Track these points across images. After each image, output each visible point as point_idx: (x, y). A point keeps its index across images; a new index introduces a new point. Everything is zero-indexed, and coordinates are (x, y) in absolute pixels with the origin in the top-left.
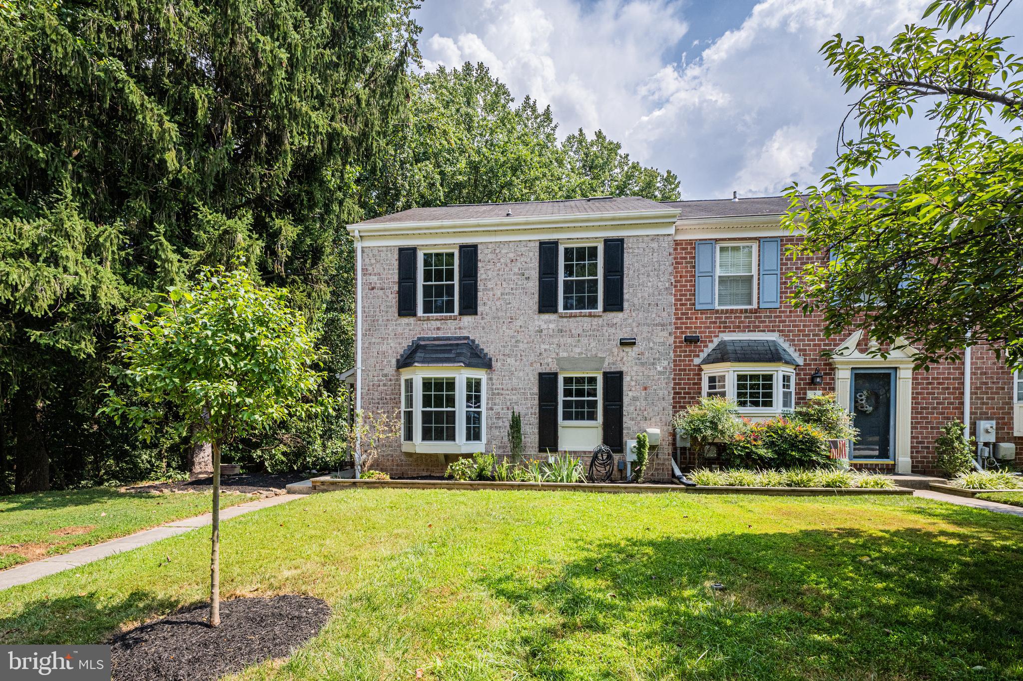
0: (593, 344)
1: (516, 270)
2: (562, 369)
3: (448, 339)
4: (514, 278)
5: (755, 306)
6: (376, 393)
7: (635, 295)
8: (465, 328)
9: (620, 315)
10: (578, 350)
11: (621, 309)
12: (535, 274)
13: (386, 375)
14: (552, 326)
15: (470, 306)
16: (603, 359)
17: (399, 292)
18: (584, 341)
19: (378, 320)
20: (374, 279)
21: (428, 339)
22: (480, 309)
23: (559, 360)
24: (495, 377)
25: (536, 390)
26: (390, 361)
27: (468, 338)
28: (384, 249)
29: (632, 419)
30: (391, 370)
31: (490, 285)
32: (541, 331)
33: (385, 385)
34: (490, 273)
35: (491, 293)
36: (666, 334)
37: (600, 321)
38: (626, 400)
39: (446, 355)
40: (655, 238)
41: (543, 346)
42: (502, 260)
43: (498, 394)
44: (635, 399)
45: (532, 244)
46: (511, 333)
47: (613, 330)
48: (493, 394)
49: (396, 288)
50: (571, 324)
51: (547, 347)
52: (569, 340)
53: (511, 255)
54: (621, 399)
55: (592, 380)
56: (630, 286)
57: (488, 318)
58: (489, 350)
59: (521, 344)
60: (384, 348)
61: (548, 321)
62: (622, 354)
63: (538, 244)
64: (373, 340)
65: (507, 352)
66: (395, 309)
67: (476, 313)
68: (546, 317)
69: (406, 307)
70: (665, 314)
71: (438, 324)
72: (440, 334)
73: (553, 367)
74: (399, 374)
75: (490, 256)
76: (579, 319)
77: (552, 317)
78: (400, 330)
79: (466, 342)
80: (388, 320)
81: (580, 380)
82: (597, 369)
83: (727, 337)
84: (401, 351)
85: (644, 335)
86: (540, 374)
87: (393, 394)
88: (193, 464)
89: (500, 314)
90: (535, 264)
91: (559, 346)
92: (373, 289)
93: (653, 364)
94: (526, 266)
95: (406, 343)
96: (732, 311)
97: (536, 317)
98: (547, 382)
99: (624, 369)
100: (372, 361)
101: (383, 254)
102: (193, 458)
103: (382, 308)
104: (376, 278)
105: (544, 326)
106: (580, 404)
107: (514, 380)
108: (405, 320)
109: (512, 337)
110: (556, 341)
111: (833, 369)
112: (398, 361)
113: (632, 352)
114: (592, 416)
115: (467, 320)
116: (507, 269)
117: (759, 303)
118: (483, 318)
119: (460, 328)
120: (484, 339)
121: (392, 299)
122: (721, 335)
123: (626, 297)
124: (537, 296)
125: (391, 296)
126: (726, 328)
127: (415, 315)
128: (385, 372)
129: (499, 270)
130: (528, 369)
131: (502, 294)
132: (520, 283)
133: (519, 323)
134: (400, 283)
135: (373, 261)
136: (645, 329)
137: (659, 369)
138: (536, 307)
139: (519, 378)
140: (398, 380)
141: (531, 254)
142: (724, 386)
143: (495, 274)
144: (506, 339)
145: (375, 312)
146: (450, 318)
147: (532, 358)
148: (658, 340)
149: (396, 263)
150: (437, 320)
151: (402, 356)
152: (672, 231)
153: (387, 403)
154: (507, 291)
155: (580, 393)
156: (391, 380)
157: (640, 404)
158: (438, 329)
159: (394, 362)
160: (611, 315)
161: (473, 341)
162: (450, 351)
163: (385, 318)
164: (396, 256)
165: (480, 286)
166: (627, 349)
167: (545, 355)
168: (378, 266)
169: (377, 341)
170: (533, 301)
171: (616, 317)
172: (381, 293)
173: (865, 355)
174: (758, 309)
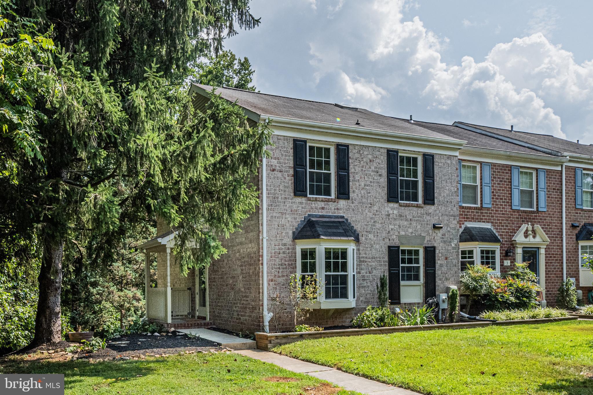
0: (419, 227)
1: (373, 168)
2: (402, 244)
3: (330, 217)
4: (372, 174)
5: (479, 205)
6: (277, 260)
7: (440, 194)
8: (341, 209)
9: (433, 207)
10: (410, 230)
11: (433, 204)
12: (384, 172)
13: (285, 245)
14: (395, 212)
15: (344, 193)
16: (424, 237)
17: (294, 176)
18: (414, 224)
19: (278, 198)
20: (274, 162)
21: (316, 216)
22: (351, 195)
23: (400, 237)
24: (361, 248)
25: (386, 259)
26: (288, 233)
27: (343, 217)
28: (282, 138)
29: (440, 280)
30: (288, 240)
31: (357, 177)
32: (389, 215)
33: (284, 253)
34: (357, 168)
35: (357, 184)
36: (455, 222)
37: (420, 211)
38: (437, 266)
39: (335, 231)
40: (449, 157)
41: (391, 227)
42: (364, 160)
43: (363, 261)
44: (441, 266)
45: (382, 150)
46: (370, 215)
47: (428, 218)
48: (360, 261)
49: (292, 172)
50: (406, 211)
51: (393, 227)
52: (406, 223)
53: (370, 157)
54: (434, 266)
55: (417, 252)
56: (438, 188)
57: (356, 203)
58: (358, 227)
59: (377, 224)
60: (283, 221)
61: (393, 208)
62: (434, 234)
63: (386, 151)
64: (275, 215)
65: (369, 229)
66: (291, 190)
67: (348, 199)
68: (392, 205)
69: (299, 190)
70: (455, 209)
71: (322, 204)
72: (324, 213)
73: (396, 242)
74: (294, 245)
75: (357, 155)
76: (410, 208)
77: (396, 205)
78: (295, 207)
79: (341, 220)
80: (285, 198)
81: (410, 252)
82: (421, 245)
83: (470, 225)
84: (296, 225)
85: (446, 222)
86: (389, 247)
87: (290, 260)
88: (51, 333)
89: (364, 200)
90: (384, 165)
91: (400, 226)
92: (274, 170)
93: (450, 242)
94: (379, 166)
95: (300, 219)
96: (470, 208)
97: (386, 204)
98: (393, 253)
99: (435, 245)
100: (274, 232)
101: (281, 142)
102: (49, 326)
103: (281, 188)
104: (276, 161)
105: (391, 212)
106: (409, 269)
107: (373, 251)
108: (299, 200)
109: (371, 218)
110: (397, 222)
111: (514, 248)
112: (294, 233)
113: (440, 233)
114: (417, 278)
115: (342, 203)
116: (368, 167)
117: (481, 204)
118: (353, 203)
119: (338, 209)
120: (354, 219)
121: (289, 181)
122: (466, 223)
123: (436, 195)
124: (386, 189)
125: (287, 178)
126: (467, 219)
127: (306, 196)
128: (284, 242)
129: (363, 167)
130: (382, 243)
131: (365, 185)
132: (376, 178)
133: (376, 208)
134: (294, 168)
136: (446, 218)
137: (453, 245)
138: (385, 197)
139: (376, 249)
140: (294, 249)
141: (382, 157)
142: (472, 257)
143: (360, 169)
144: (368, 219)
145: (275, 190)
146: (328, 201)
147: (384, 235)
148: (452, 226)
149: (291, 151)
150: (322, 201)
151: (296, 229)
152: (457, 153)
153: (286, 268)
154: (368, 183)
155: (410, 261)
156: (288, 249)
157: (444, 269)
158: (323, 208)
159: (291, 233)
160: (428, 207)
161: (347, 220)
162: (337, 227)
163: (283, 196)
164: (291, 145)
165: (351, 179)
166: (437, 231)
167: (392, 233)
168: (277, 151)
169: (277, 215)
170: (383, 193)
171: (431, 209)
172: (279, 175)
173: (527, 239)
174: (482, 208)
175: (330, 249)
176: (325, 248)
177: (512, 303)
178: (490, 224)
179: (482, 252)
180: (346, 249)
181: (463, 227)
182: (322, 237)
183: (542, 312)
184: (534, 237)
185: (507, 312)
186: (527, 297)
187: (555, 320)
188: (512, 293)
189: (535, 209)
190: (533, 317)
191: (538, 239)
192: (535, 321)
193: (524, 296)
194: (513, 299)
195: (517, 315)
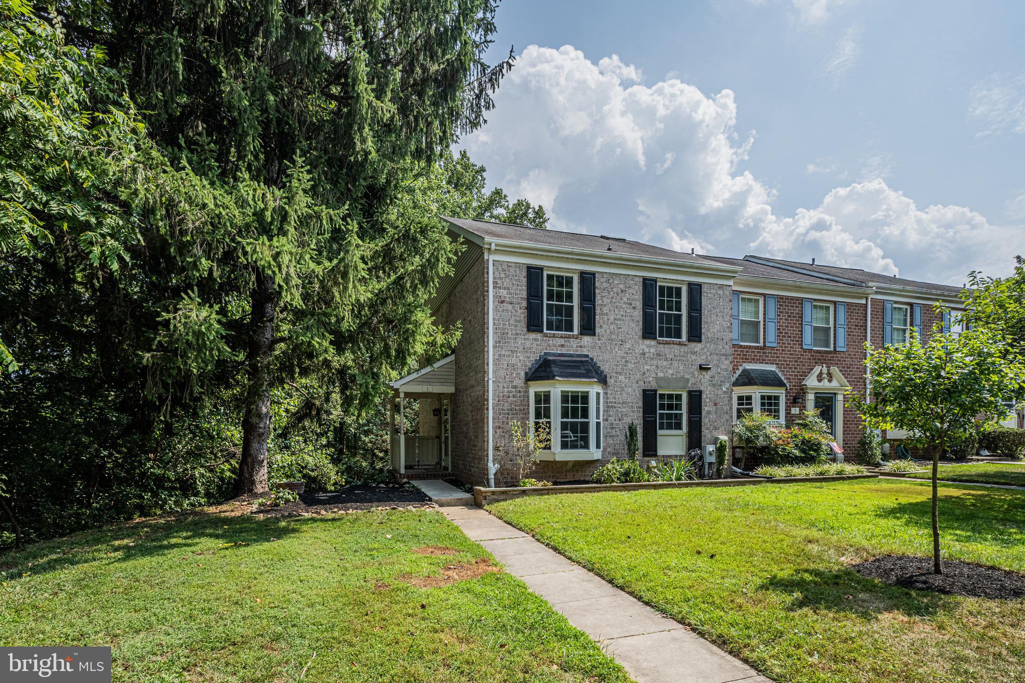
0: (681, 368)
1: (625, 300)
2: (660, 387)
3: (571, 356)
4: (624, 306)
5: (761, 344)
6: (506, 404)
7: (709, 330)
8: (585, 347)
9: (699, 345)
10: (671, 372)
11: (700, 341)
12: (639, 305)
13: (515, 387)
14: (652, 350)
15: (588, 328)
16: (688, 380)
17: (527, 308)
18: (675, 364)
19: (507, 334)
20: (503, 293)
21: (554, 355)
22: (598, 330)
23: (657, 379)
24: (609, 392)
25: (640, 404)
26: (519, 374)
27: (587, 356)
28: (513, 265)
29: (707, 429)
30: (519, 382)
31: (605, 310)
32: (644, 354)
33: (514, 396)
34: (605, 299)
35: (606, 318)
36: (727, 362)
37: (683, 349)
38: (704, 413)
39: (575, 371)
40: (721, 287)
41: (646, 367)
42: (615, 290)
43: (612, 407)
44: (709, 413)
45: (637, 279)
46: (621, 353)
47: (694, 357)
48: (608, 407)
49: (524, 304)
50: (665, 350)
51: (649, 368)
52: (665, 363)
53: (622, 286)
54: (700, 413)
55: (679, 397)
56: (706, 323)
57: (603, 339)
58: (605, 368)
59: (629, 364)
60: (513, 360)
61: (649, 346)
62: (701, 377)
63: (641, 280)
64: (503, 352)
65: (619, 370)
66: (523, 325)
67: (594, 334)
68: (648, 342)
69: (534, 324)
70: (727, 347)
71: (562, 341)
72: (564, 351)
73: (653, 385)
74: (527, 387)
75: (605, 285)
76: (671, 346)
77: (653, 343)
78: (528, 344)
79: (584, 359)
80: (517, 334)
81: (670, 397)
82: (684, 388)
83: (749, 366)
84: (529, 365)
85: (715, 362)
86: (644, 391)
87: (522, 405)
89: (613, 337)
90: (639, 296)
91: (657, 367)
92: (503, 302)
93: (721, 385)
94: (633, 297)
95: (535, 357)
96: (750, 347)
97: (641, 341)
98: (649, 398)
99: (702, 388)
100: (502, 373)
101: (512, 270)
103: (511, 322)
104: (505, 292)
105: (647, 350)
106: (669, 416)
107: (624, 395)
108: (533, 336)
109: (622, 358)
110: (655, 362)
111: (804, 393)
112: (526, 374)
113: (707, 375)
114: (679, 426)
115: (587, 340)
116: (618, 298)
117: (764, 342)
118: (599, 339)
119: (581, 347)
120: (601, 358)
121: (521, 314)
122: (744, 365)
123: (703, 331)
124: (641, 324)
125: (519, 311)
126: (746, 360)
127: (542, 331)
128: (514, 384)
129: (612, 298)
130: (635, 386)
131: (615, 319)
132: (628, 311)
133: (628, 346)
134: (528, 299)
135: (503, 275)
136: (715, 357)
137: (724, 389)
138: (640, 333)
139: (628, 393)
140: (527, 392)
141: (637, 287)
142: (751, 404)
143: (609, 301)
144: (618, 359)
145: (504, 325)
146: (569, 337)
147: (638, 376)
148: (723, 367)
149: (524, 280)
150: (562, 337)
151: (530, 369)
152: (730, 283)
153: (516, 414)
154: (619, 317)
155: (670, 407)
156: (520, 392)
157: (713, 417)
158: (562, 346)
159: (523, 374)
160: (693, 345)
161: (592, 359)
162: (578, 367)
163: (514, 332)
164: (524, 273)
165: (598, 311)
166: (704, 373)
167: (647, 374)
168: (507, 280)
169: (507, 353)
170: (637, 328)
171: (696, 347)
172: (510, 307)
173: (821, 384)
174: (764, 347)
175: (568, 392)
176: (562, 392)
177: (797, 457)
178: (775, 366)
179: (763, 398)
180: (588, 392)
181: (741, 368)
182: (557, 378)
183: (832, 469)
184: (830, 381)
185: (789, 468)
186: (815, 450)
187: (849, 478)
188: (796, 445)
189: (832, 349)
190: (821, 474)
191: (835, 384)
192: (823, 479)
193: (811, 449)
194: (797, 452)
195: (800, 471)
